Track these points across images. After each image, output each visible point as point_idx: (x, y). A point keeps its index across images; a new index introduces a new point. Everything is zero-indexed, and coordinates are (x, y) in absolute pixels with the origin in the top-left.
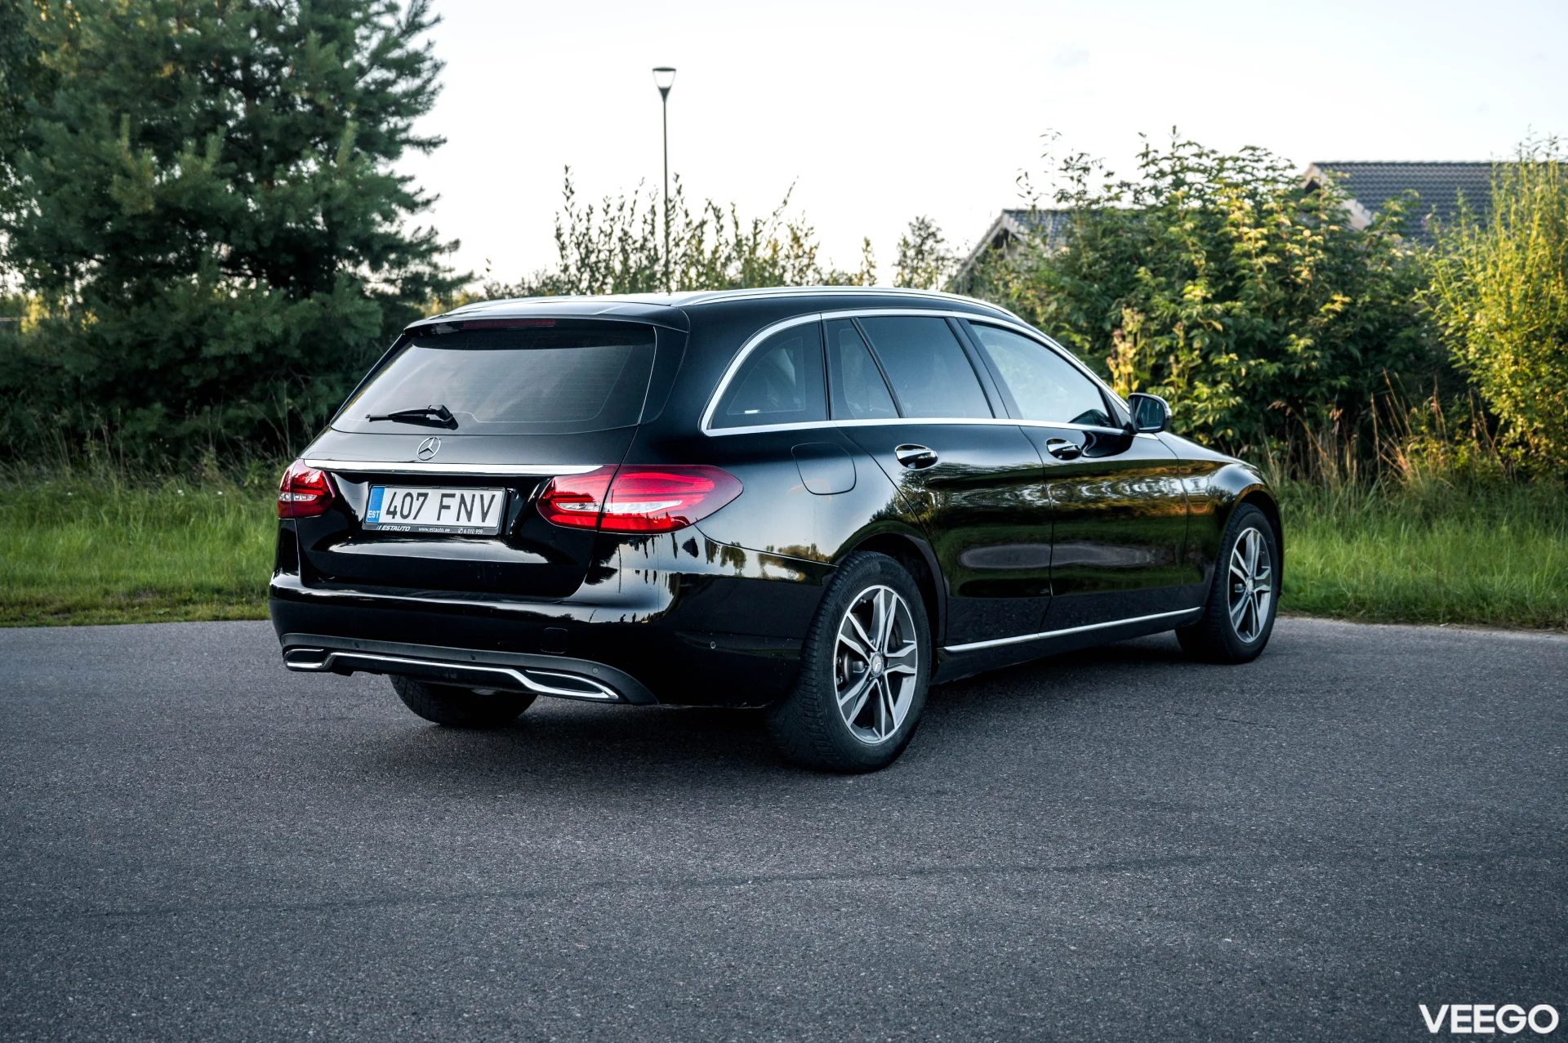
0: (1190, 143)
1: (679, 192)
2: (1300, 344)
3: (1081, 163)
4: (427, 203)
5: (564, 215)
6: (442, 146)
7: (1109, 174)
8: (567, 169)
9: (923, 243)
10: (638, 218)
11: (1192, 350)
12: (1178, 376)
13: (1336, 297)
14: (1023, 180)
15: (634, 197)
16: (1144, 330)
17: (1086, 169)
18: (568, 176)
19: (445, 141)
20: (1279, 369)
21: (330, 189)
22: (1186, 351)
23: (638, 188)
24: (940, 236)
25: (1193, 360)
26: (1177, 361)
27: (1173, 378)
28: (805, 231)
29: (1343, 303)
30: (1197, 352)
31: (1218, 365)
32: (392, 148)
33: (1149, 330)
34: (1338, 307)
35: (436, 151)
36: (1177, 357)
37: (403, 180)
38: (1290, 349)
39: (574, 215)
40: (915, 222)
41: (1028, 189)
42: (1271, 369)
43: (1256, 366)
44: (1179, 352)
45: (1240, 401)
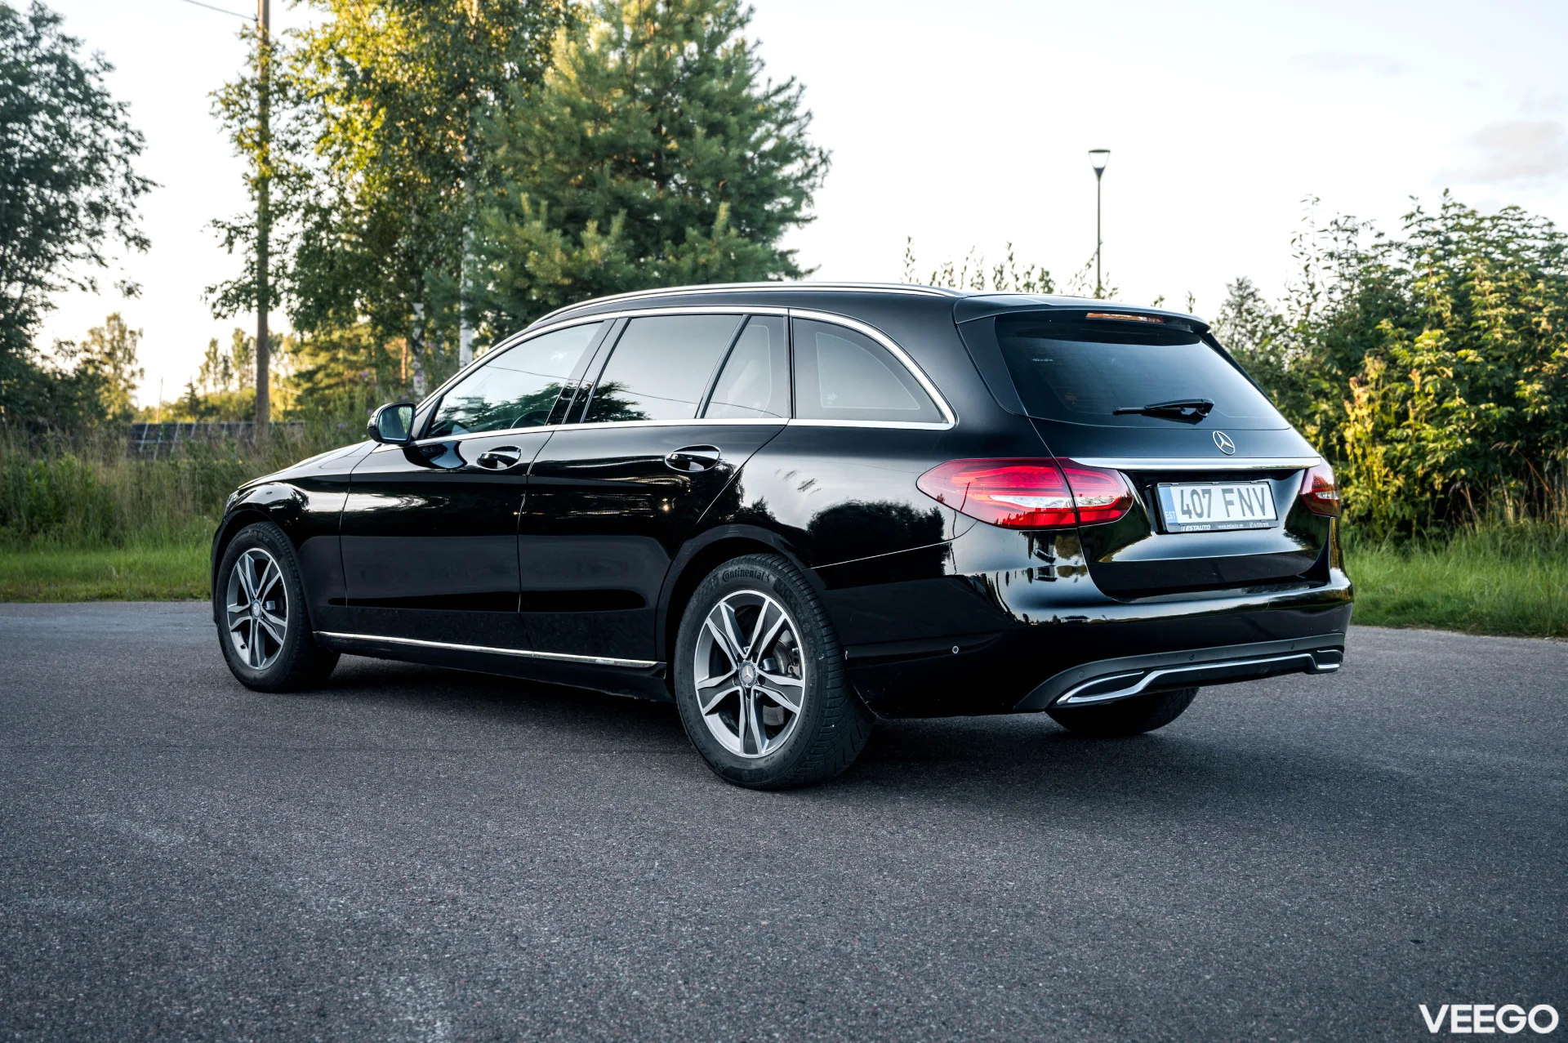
0: (1454, 205)
1: (1011, 259)
2: (1528, 389)
3: (1349, 225)
4: (810, 271)
6: (814, 222)
7: (1380, 235)
8: (909, 239)
9: (1243, 302)
10: (967, 283)
11: (1428, 395)
12: (1415, 419)
14: (1298, 242)
15: (965, 263)
16: (1388, 378)
17: (1354, 231)
18: (910, 246)
20: (1510, 412)
21: (708, 260)
22: (1422, 395)
23: (968, 255)
24: (1259, 295)
25: (1428, 405)
26: (1414, 407)
27: (1411, 421)
28: (1109, 291)
30: (1432, 397)
31: (1447, 409)
32: (769, 225)
33: (1391, 376)
35: (807, 226)
36: (1413, 403)
37: (791, 252)
38: (1519, 394)
40: (1235, 284)
41: (1302, 250)
42: (1501, 413)
43: (1486, 409)
44: (1415, 398)
45: (1469, 440)
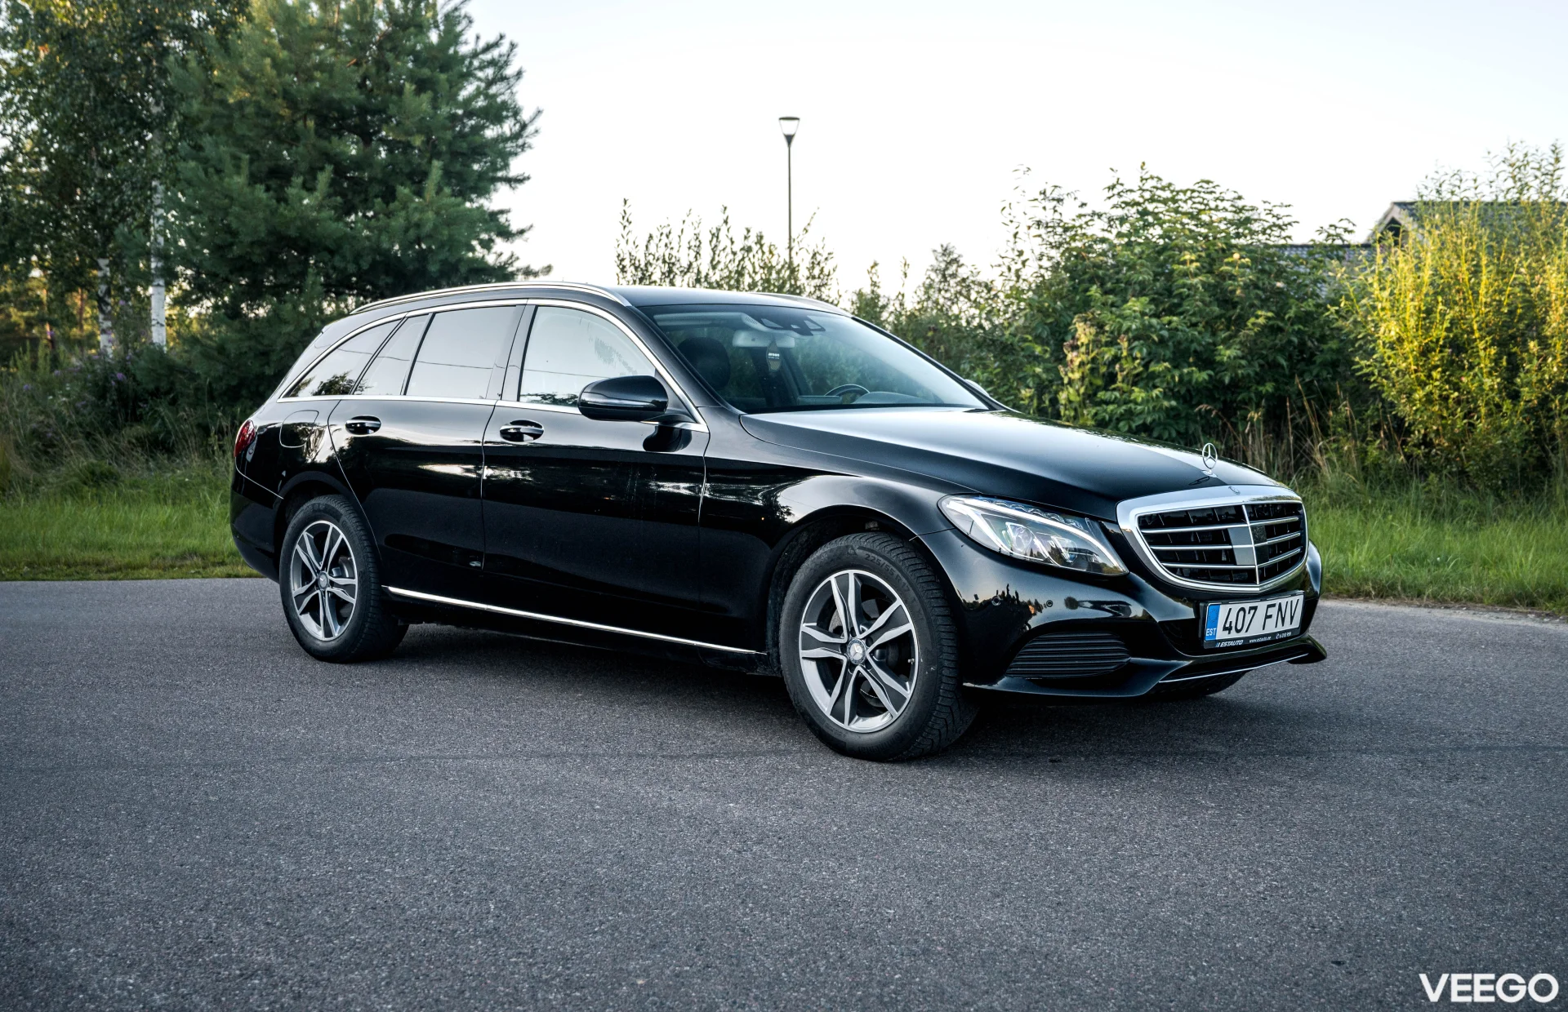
0: (1152, 178)
1: (726, 222)
2: (1226, 353)
3: (1055, 195)
4: (522, 232)
5: (623, 242)
6: (527, 182)
7: (1083, 205)
8: (625, 202)
9: (947, 268)
10: (685, 245)
11: (1135, 359)
12: (1123, 381)
13: (1259, 313)
14: (1007, 210)
15: (682, 226)
16: (1096, 343)
17: (1059, 200)
18: (626, 208)
19: (528, 178)
20: (1210, 376)
21: (420, 220)
22: (1129, 359)
23: (685, 218)
24: (962, 261)
25: (1135, 368)
26: (1122, 370)
27: (1119, 384)
28: (825, 255)
29: (1268, 318)
30: (1138, 361)
31: (1153, 372)
32: (481, 184)
33: (1100, 341)
34: (1261, 321)
35: (520, 187)
36: (1121, 366)
37: (502, 212)
38: (1218, 358)
39: (631, 242)
40: (940, 250)
41: (1011, 218)
42: (1202, 376)
43: (1189, 373)
44: (1123, 361)
45: (1174, 403)
